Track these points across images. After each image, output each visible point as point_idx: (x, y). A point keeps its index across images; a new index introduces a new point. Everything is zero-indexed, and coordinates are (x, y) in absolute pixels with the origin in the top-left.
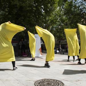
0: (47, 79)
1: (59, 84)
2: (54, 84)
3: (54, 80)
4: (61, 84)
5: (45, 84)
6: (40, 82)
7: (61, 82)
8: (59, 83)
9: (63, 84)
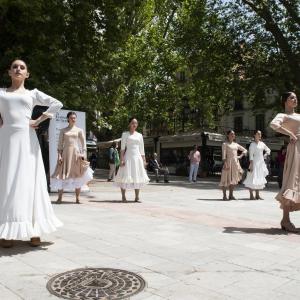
0: (95, 270)
1: (129, 284)
2: (114, 283)
3: (116, 271)
4: (138, 282)
5: (83, 284)
6: (69, 279)
7: (137, 276)
8: (131, 280)
9: (143, 283)
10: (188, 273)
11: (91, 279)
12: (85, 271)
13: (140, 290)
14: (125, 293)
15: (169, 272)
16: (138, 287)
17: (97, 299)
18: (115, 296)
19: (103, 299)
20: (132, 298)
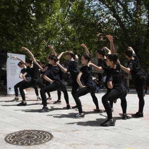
0: (28, 131)
1: (45, 137)
2: (38, 137)
3: (39, 131)
4: (49, 136)
5: (23, 137)
6: (16, 135)
7: (49, 133)
8: (46, 135)
9: (52, 136)
10: (73, 131)
11: (27, 135)
12: (24, 131)
13: (50, 139)
14: (43, 141)
16: (49, 138)
17: (29, 145)
18: (38, 143)
19: (32, 144)
20: (46, 143)
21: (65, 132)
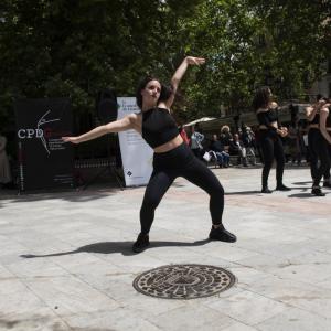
0: (180, 267)
1: (218, 280)
2: (202, 279)
3: (203, 267)
4: (227, 277)
5: (170, 281)
6: (155, 276)
7: (226, 272)
8: (220, 275)
9: (233, 279)
10: (282, 266)
11: (178, 276)
12: (171, 268)
13: (229, 286)
14: (214, 289)
15: (261, 266)
16: (228, 282)
17: (185, 297)
18: (204, 293)
19: (192, 295)
20: (221, 294)
21: (264, 267)
